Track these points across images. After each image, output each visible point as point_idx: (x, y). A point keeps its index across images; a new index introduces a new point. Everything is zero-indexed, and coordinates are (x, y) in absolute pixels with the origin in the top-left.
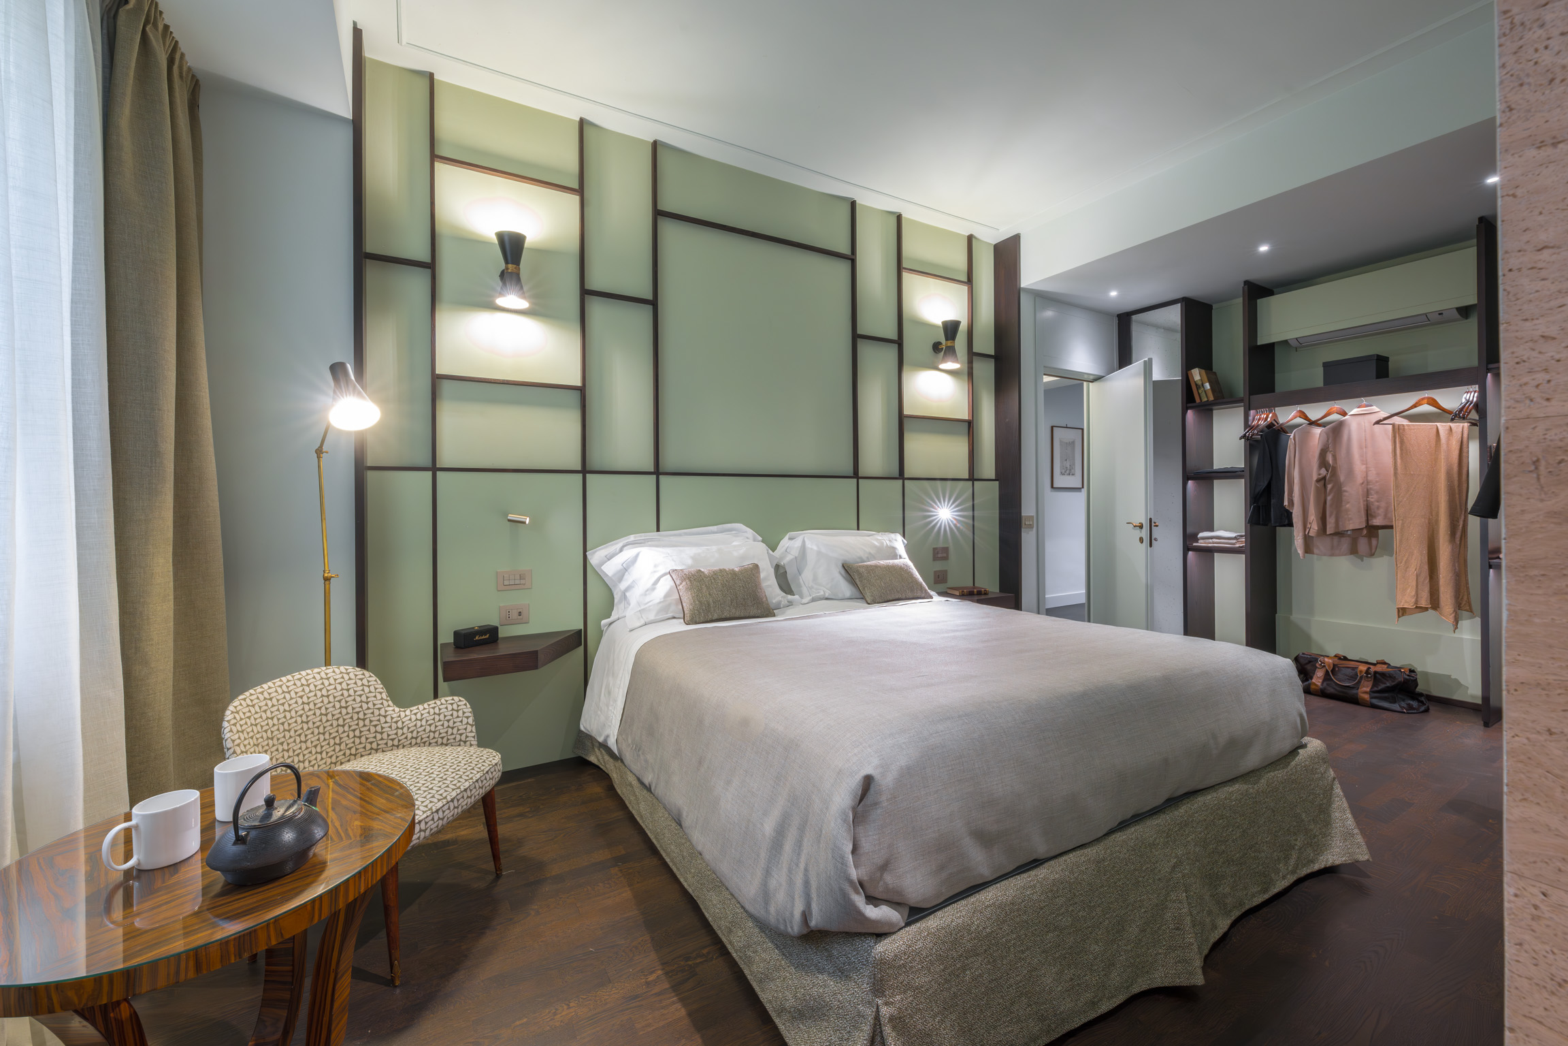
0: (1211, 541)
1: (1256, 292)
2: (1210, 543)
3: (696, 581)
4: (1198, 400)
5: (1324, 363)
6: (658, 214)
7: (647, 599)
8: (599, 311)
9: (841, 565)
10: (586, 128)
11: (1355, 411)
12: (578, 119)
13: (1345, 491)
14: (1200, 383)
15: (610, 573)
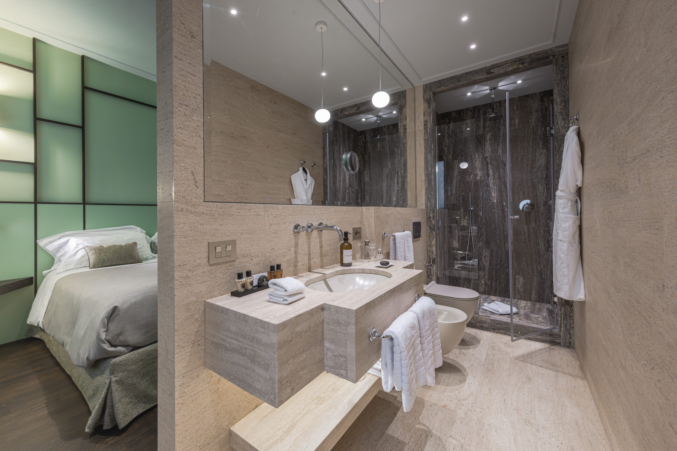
3: (100, 251)
6: (85, 88)
7: (71, 259)
8: (45, 129)
10: (37, 43)
12: (32, 38)
15: (50, 250)
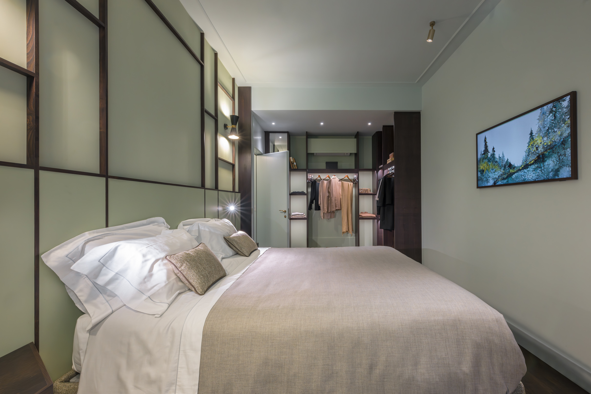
0: (296, 216)
1: (309, 136)
2: (296, 217)
4: (292, 168)
5: (326, 162)
9: (223, 238)
11: (333, 177)
13: (332, 200)
14: (293, 162)
